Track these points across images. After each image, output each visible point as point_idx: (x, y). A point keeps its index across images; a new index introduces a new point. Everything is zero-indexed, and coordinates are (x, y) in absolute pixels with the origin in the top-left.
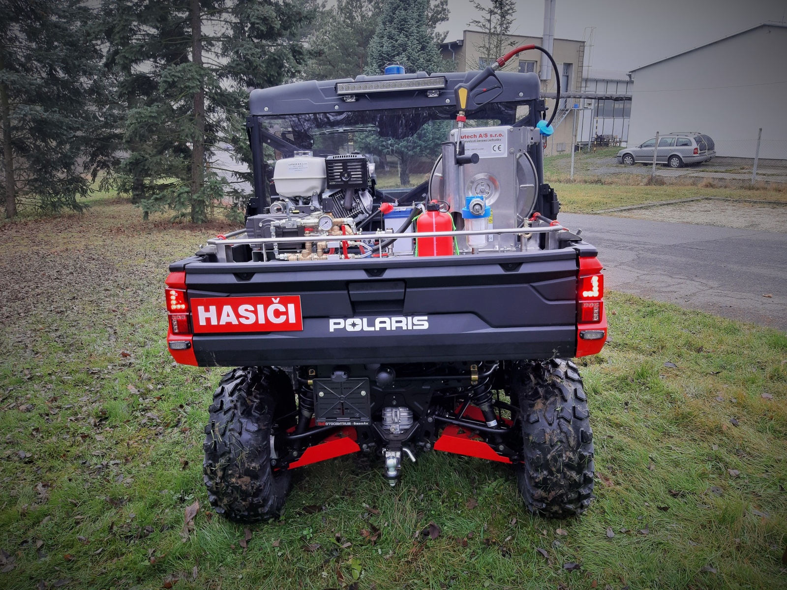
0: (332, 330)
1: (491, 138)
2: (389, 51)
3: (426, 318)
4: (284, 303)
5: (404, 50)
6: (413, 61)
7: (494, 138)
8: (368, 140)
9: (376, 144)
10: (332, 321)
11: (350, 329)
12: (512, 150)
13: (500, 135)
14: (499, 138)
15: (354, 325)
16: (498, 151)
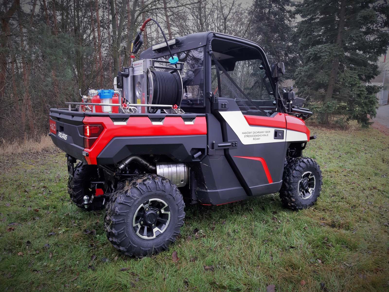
3: (67, 136)
12: (144, 70)
14: (141, 65)
15: (60, 135)
16: (141, 71)
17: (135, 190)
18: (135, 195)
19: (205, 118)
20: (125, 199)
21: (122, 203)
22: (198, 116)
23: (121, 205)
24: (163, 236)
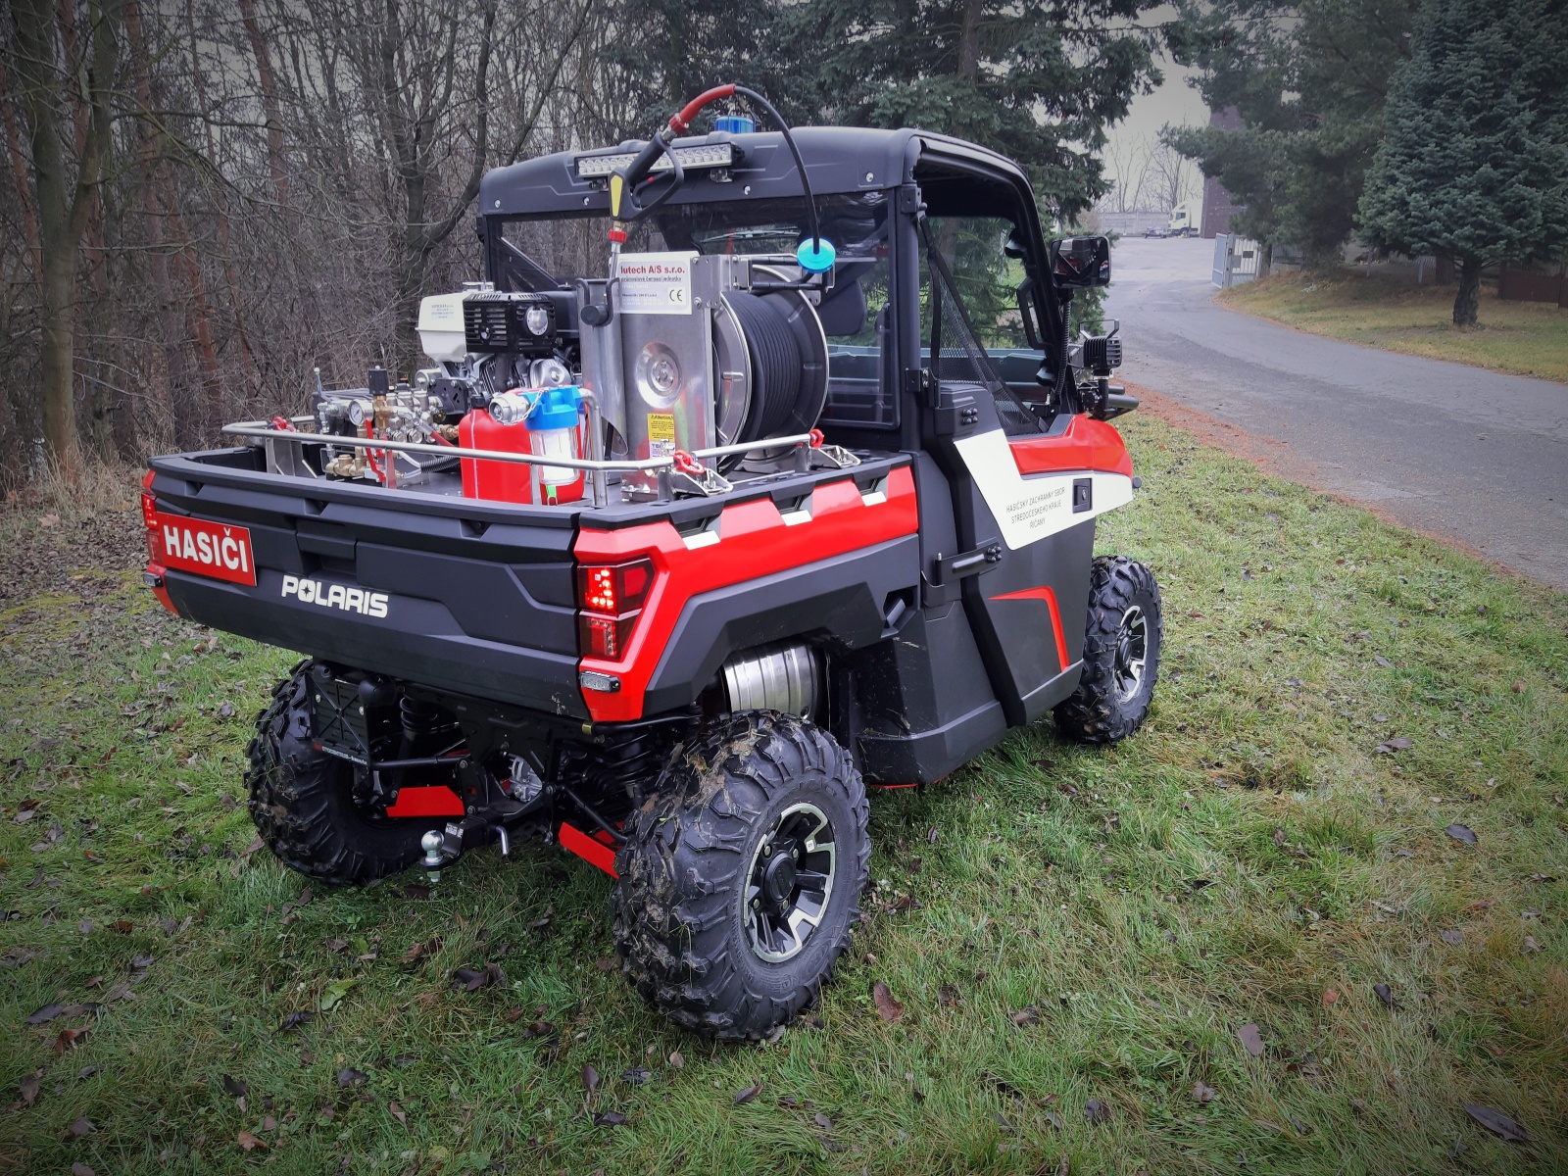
0: (284, 594)
1: (666, 276)
2: (1462, 21)
3: (385, 598)
4: (236, 537)
5: (1500, 17)
6: (1519, 39)
7: (672, 275)
8: (1380, 220)
9: (1398, 230)
10: (287, 579)
11: (302, 597)
12: (699, 300)
13: (680, 270)
14: (678, 275)
15: (307, 591)
16: (677, 301)
17: (742, 787)
18: (749, 807)
19: (908, 469)
20: (717, 829)
21: (713, 849)
22: (894, 467)
23: (708, 855)
24: (821, 935)
